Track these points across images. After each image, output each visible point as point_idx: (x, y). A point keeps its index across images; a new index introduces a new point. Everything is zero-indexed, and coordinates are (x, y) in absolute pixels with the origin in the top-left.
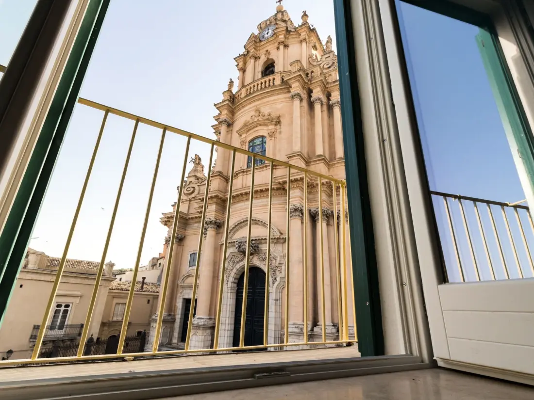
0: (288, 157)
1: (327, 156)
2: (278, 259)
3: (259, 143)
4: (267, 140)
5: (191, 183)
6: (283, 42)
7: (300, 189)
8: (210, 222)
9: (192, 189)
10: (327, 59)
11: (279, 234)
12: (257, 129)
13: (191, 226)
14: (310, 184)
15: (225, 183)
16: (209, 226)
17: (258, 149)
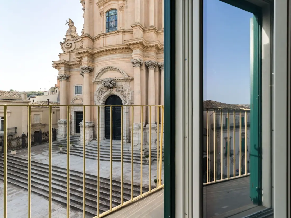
0: (132, 27)
1: (157, 27)
2: (127, 91)
3: (113, 14)
4: (118, 12)
5: (69, 40)
7: (140, 49)
8: (85, 68)
9: (70, 45)
11: (127, 77)
13: (74, 69)
14: (146, 46)
15: (92, 42)
16: (85, 71)
17: (112, 18)
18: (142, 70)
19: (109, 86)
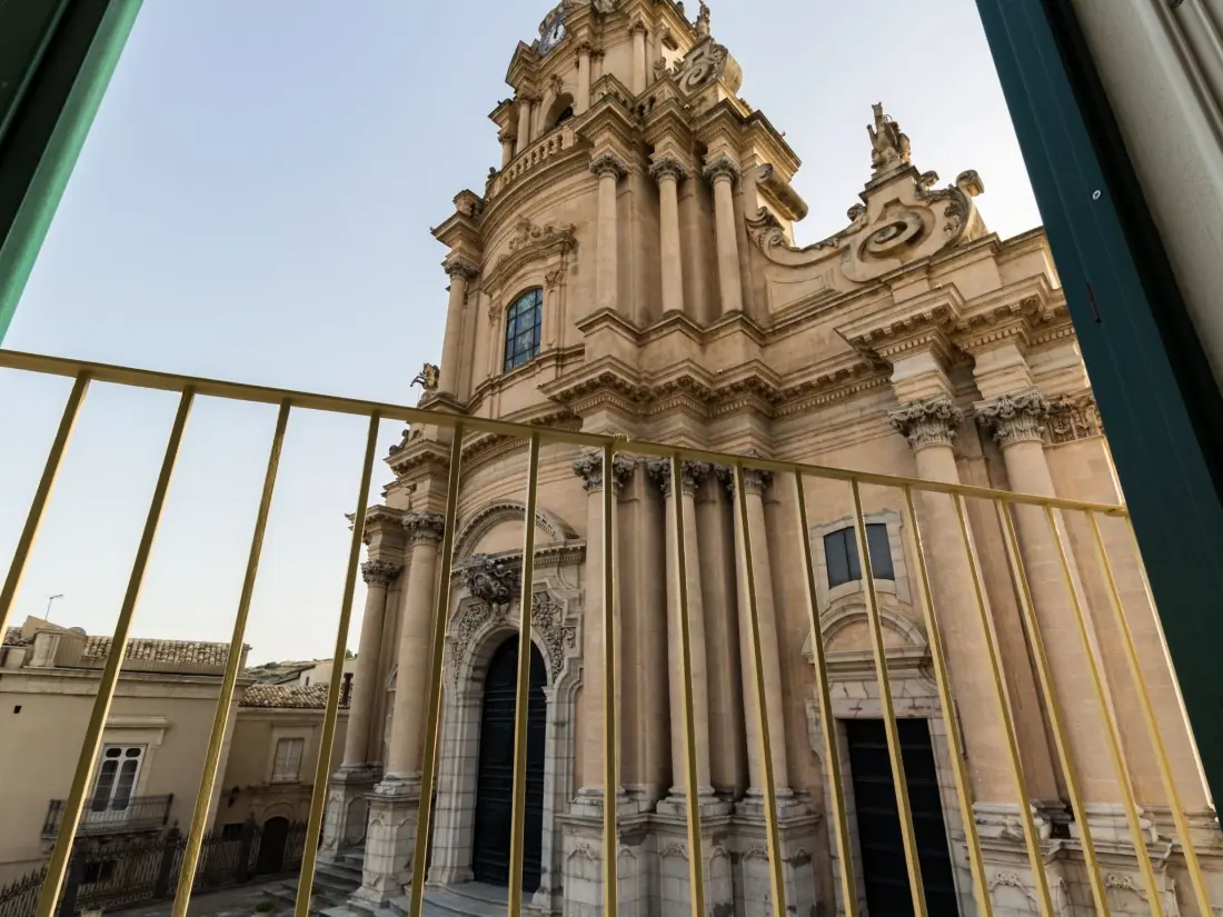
0: (581, 329)
2: (565, 609)
3: (528, 307)
4: (545, 294)
6: (585, 46)
8: (419, 523)
10: (697, 62)
11: (562, 538)
12: (522, 271)
14: (637, 392)
17: (526, 322)
18: (635, 500)
19: (489, 589)
